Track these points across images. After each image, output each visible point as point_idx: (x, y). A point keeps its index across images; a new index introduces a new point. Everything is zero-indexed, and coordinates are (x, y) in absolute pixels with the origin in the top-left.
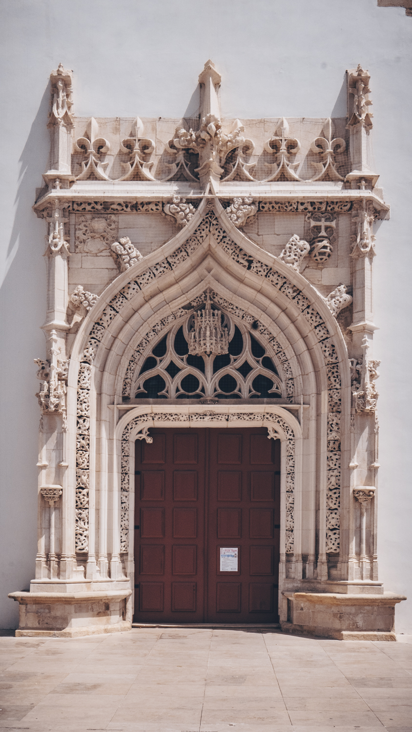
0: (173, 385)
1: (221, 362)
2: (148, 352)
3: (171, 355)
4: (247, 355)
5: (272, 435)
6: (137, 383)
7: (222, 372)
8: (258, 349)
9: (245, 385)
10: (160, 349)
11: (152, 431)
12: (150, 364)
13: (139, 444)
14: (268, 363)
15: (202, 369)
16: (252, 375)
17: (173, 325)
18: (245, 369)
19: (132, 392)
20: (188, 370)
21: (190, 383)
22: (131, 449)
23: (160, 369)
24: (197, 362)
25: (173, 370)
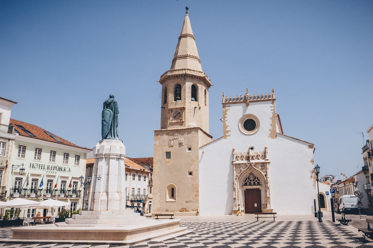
0: (248, 183)
1: (253, 180)
2: (245, 179)
3: (248, 180)
4: (256, 179)
5: (260, 189)
6: (244, 183)
7: (254, 182)
8: (258, 179)
9: (256, 183)
10: (246, 179)
11: (246, 189)
12: (245, 181)
13: (245, 191)
14: (259, 180)
15: (251, 181)
16: (257, 182)
17: (248, 176)
18: (256, 181)
19: (243, 185)
20: (250, 181)
21: (250, 183)
22: (244, 192)
23: (247, 181)
24: (251, 180)
25: (248, 181)
